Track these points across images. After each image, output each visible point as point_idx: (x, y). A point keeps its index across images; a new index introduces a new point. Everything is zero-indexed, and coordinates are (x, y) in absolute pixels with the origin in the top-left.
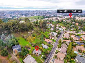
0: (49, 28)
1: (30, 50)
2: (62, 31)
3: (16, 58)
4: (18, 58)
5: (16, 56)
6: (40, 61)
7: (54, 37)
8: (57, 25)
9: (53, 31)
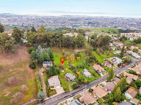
0: (114, 49)
1: (63, 71)
2: (137, 59)
3: (42, 74)
4: (44, 75)
5: (43, 72)
6: (68, 88)
7: (113, 65)
8: (133, 47)
9: (118, 56)
